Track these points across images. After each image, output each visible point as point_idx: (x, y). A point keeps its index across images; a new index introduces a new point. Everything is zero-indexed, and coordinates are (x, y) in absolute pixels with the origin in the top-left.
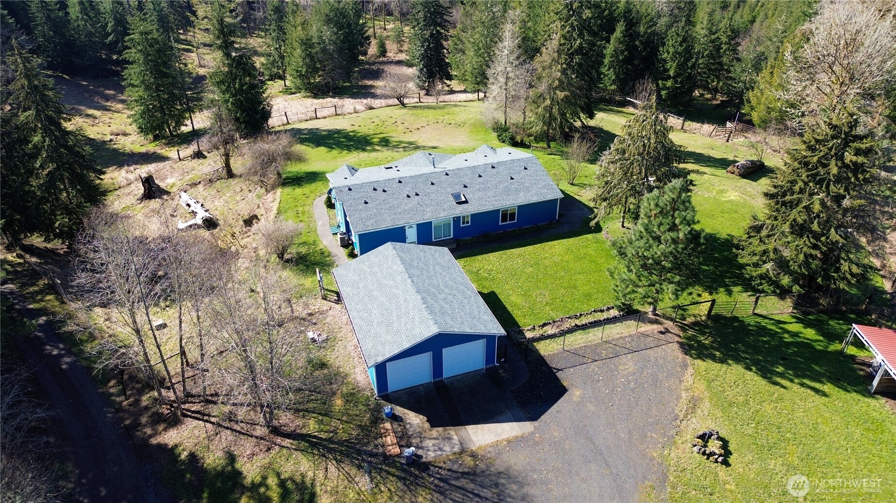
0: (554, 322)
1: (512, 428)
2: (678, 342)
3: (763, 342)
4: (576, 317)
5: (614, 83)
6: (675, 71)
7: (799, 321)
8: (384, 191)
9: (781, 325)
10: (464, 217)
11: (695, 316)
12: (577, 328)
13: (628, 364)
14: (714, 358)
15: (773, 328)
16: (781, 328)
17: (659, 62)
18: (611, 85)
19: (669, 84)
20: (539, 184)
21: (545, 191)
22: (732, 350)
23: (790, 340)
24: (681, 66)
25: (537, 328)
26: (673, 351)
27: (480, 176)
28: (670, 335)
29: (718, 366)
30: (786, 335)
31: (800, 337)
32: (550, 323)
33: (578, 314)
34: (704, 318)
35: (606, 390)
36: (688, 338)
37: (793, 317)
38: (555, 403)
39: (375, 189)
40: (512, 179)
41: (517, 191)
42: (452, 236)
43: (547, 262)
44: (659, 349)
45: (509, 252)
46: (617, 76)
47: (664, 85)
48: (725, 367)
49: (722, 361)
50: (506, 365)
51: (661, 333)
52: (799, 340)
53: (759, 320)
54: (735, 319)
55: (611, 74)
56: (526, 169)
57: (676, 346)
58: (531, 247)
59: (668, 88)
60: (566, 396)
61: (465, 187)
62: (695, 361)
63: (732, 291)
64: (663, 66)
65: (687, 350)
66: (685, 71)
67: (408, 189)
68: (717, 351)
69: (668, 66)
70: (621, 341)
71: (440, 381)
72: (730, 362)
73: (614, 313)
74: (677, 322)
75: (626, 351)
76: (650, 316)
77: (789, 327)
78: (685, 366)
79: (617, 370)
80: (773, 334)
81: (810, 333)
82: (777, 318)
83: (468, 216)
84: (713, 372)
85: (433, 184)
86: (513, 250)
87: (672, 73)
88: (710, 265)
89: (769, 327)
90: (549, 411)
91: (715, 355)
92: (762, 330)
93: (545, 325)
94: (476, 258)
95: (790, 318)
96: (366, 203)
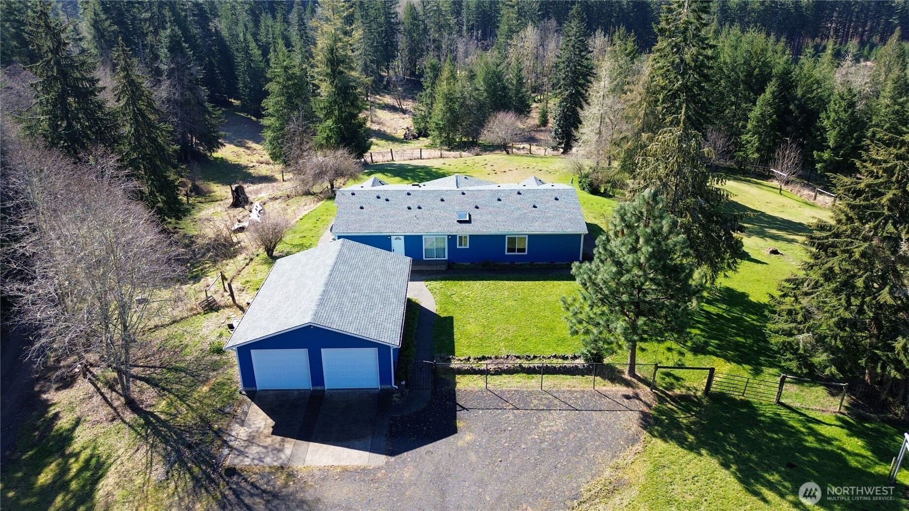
0: (496, 358)
1: (360, 457)
2: (642, 412)
3: (772, 440)
4: (528, 358)
5: (758, 150)
6: (836, 141)
7: (845, 424)
8: (387, 200)
9: (811, 425)
10: (461, 237)
11: (689, 389)
12: (521, 370)
13: (556, 422)
14: (681, 442)
15: (797, 425)
16: (810, 428)
17: (818, 130)
18: (753, 153)
19: (826, 155)
20: (564, 216)
21: (568, 223)
22: (717, 437)
23: (816, 445)
24: (843, 137)
25: (472, 360)
26: (630, 421)
27: (499, 200)
28: (637, 402)
29: (682, 451)
30: (811, 439)
31: (832, 444)
32: (490, 358)
33: (532, 356)
34: (699, 394)
35: (505, 443)
36: (661, 412)
37: (839, 419)
38: (431, 442)
39: (378, 197)
40: (535, 207)
41: (534, 219)
42: (446, 258)
43: (537, 300)
44: (610, 415)
45: (501, 283)
46: (762, 143)
47: (821, 157)
48: (692, 455)
49: (691, 448)
50: (407, 391)
51: (627, 397)
52: (829, 448)
53: (783, 412)
54: (747, 404)
55: (755, 141)
56: (556, 199)
57: (636, 415)
58: (531, 283)
59: (825, 161)
60: (451, 438)
61: (477, 207)
62: (654, 439)
63: (762, 371)
64: (821, 134)
65: (650, 424)
66: (848, 141)
67: (413, 202)
68: (693, 434)
69: (828, 135)
70: (567, 395)
71: (320, 391)
72: (703, 452)
73: (580, 362)
74: (656, 389)
75: (564, 406)
76: (626, 376)
77: (822, 430)
78: (634, 440)
79: (537, 426)
80: (792, 433)
81: (854, 444)
82: (812, 414)
83: (465, 237)
84: (672, 457)
85: (442, 200)
86: (506, 282)
87: (831, 143)
88: (749, 338)
89: (791, 423)
90: (418, 449)
91: (686, 439)
92: (777, 424)
93: (484, 358)
94: (460, 282)
95: (834, 418)
96: (362, 208)
